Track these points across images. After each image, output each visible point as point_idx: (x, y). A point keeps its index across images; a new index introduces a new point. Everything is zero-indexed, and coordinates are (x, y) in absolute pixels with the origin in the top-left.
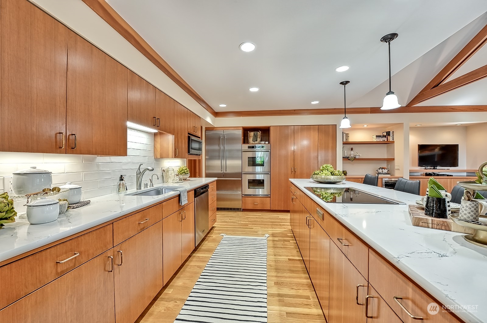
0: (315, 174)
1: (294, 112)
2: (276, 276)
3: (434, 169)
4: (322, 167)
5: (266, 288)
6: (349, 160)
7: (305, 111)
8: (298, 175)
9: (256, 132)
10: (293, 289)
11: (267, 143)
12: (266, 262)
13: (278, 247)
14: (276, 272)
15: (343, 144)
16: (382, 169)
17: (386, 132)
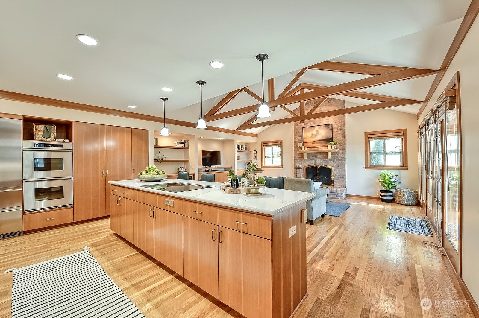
0: (141, 174)
1: (105, 110)
2: (121, 275)
3: (210, 167)
4: (147, 168)
5: (117, 287)
6: (158, 161)
7: (118, 112)
8: (110, 177)
9: (48, 127)
10: (143, 275)
11: (67, 141)
12: (102, 270)
13: (107, 253)
14: (119, 272)
15: (154, 147)
16: (182, 168)
17: (184, 140)
